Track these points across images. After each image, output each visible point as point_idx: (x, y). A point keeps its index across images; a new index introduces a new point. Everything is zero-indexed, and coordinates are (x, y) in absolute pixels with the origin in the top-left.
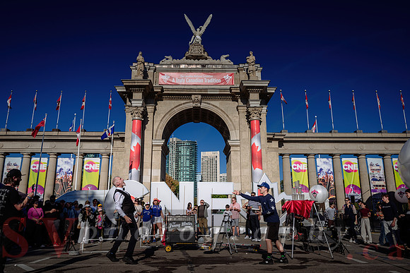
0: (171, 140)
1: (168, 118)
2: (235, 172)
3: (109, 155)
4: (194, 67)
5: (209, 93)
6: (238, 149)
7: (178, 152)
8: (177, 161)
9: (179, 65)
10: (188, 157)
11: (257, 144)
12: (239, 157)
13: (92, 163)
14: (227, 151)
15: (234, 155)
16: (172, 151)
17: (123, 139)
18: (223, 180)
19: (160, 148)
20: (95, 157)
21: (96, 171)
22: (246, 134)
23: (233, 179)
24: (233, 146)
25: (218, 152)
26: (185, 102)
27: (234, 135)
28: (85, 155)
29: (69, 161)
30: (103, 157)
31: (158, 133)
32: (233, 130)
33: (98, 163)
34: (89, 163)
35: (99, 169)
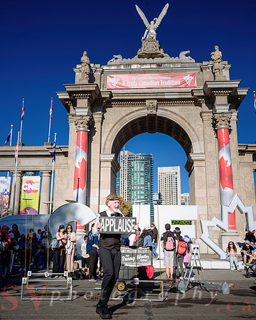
0: (122, 153)
1: (119, 128)
2: (200, 193)
3: (51, 173)
4: (148, 66)
5: (166, 97)
6: (202, 164)
7: (130, 167)
8: (129, 179)
9: (130, 65)
10: (142, 174)
11: (226, 158)
12: (204, 173)
13: (31, 182)
14: (189, 167)
15: (197, 172)
16: (123, 167)
17: (66, 154)
18: (185, 201)
19: (109, 164)
20: (35, 175)
21: (36, 191)
22: (213, 145)
23: (197, 201)
24: (197, 160)
25: (179, 167)
26: (138, 108)
27: (197, 148)
28: (24, 173)
29: (6, 180)
30: (44, 175)
31: (106, 147)
32: (195, 141)
33: (38, 182)
34: (27, 182)
35: (39, 189)
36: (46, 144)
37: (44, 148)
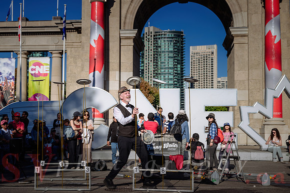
0: (146, 30)
2: (240, 75)
3: (61, 53)
6: (245, 40)
7: (157, 47)
8: (156, 60)
10: (171, 55)
11: (274, 32)
12: (247, 52)
13: (39, 65)
14: (228, 45)
15: (238, 50)
16: (148, 46)
17: (79, 30)
18: (222, 86)
19: (131, 42)
20: (43, 56)
21: (45, 75)
22: (258, 16)
23: (237, 84)
24: (238, 36)
25: (215, 46)
27: (239, 20)
28: (30, 54)
29: (9, 62)
30: (53, 55)
31: (127, 21)
32: (237, 12)
33: (47, 65)
34: (35, 64)
35: (48, 72)
36: (55, 19)
37: (53, 23)
